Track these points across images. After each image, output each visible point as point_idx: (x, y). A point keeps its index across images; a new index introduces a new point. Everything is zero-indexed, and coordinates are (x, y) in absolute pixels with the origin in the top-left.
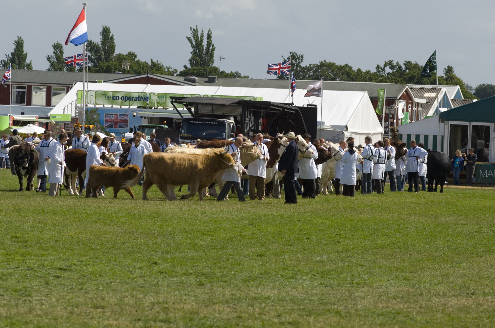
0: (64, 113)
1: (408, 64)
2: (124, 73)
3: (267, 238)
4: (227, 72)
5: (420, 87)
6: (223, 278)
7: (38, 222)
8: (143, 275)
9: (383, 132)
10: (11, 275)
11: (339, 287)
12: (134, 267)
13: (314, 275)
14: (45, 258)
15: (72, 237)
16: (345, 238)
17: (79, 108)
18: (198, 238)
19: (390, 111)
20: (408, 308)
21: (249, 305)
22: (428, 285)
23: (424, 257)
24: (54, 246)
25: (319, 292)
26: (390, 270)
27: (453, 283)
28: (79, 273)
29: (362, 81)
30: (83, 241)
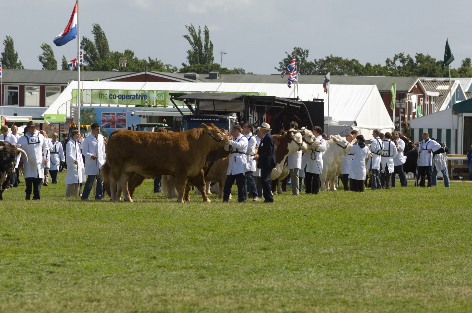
0: (58, 113)
1: (420, 57)
2: (120, 71)
3: (271, 233)
5: (431, 80)
6: (224, 271)
7: (31, 220)
8: (141, 269)
9: (394, 128)
11: (346, 278)
12: (132, 262)
15: (66, 234)
16: (354, 231)
17: (74, 108)
18: (199, 233)
19: (401, 105)
20: (419, 297)
21: (251, 296)
22: (441, 275)
23: (436, 248)
24: (48, 243)
25: (326, 283)
26: (401, 261)
27: (467, 272)
28: (74, 268)
29: (371, 75)
30: (78, 238)
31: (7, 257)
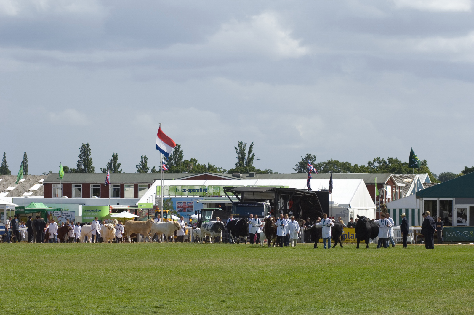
0: (147, 202)
1: (391, 160)
2: (188, 173)
3: (300, 283)
4: (261, 170)
5: (400, 175)
6: (272, 309)
7: (137, 277)
8: (215, 309)
9: (376, 208)
10: (121, 312)
11: (356, 313)
12: (208, 304)
13: (337, 305)
14: (145, 300)
15: (161, 286)
16: (356, 280)
17: (158, 199)
18: (252, 284)
19: (380, 193)
22: (420, 309)
23: (414, 291)
24: (150, 292)
26: (392, 300)
28: (170, 309)
29: (359, 173)
30: (170, 288)
31: (124, 302)
